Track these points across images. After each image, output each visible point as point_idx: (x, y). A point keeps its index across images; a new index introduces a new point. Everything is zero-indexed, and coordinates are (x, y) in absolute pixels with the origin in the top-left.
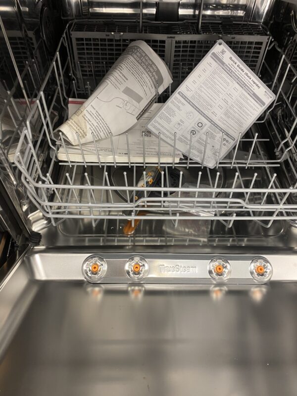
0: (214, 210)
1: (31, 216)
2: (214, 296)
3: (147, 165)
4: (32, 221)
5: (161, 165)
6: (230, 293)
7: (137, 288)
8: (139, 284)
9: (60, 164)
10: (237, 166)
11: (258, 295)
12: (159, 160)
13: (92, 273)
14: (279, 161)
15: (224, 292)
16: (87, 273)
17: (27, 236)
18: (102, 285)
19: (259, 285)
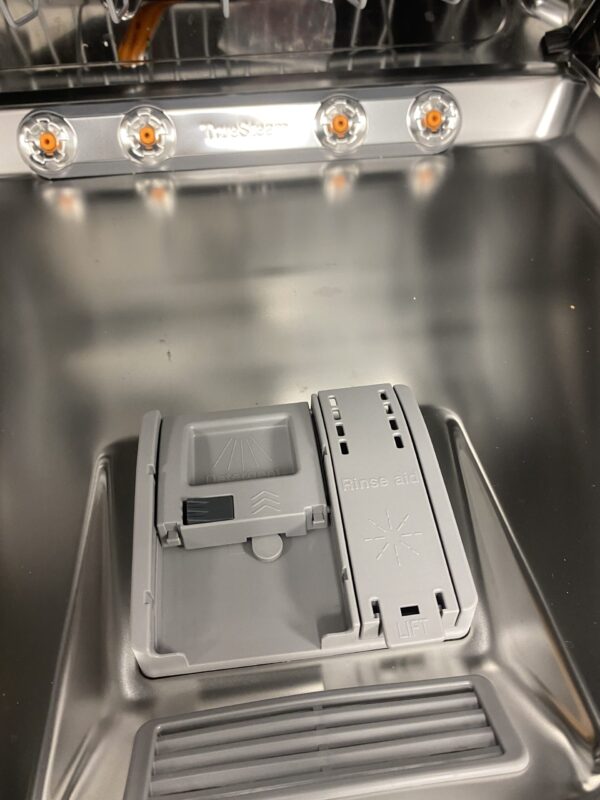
2: (331, 189)
7: (157, 183)
8: (159, 174)
13: (43, 155)
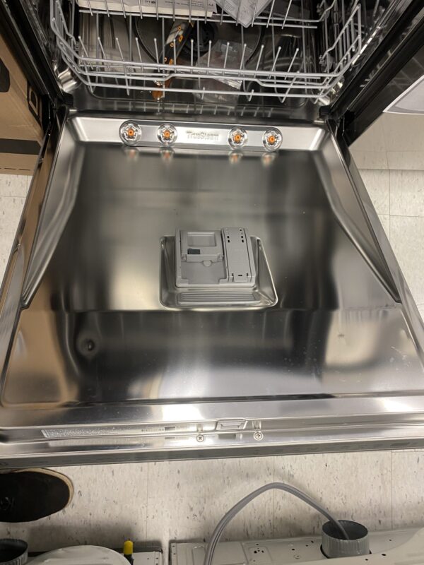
0: (242, 79)
1: (62, 76)
2: (232, 160)
3: (177, 18)
4: (62, 81)
5: (193, 19)
6: (245, 158)
7: (167, 151)
8: (169, 148)
9: (80, 11)
10: (273, 25)
11: (267, 160)
12: (190, 12)
13: (129, 137)
14: (317, 21)
15: (240, 157)
16: (124, 137)
17: (60, 97)
18: (138, 148)
19: (269, 153)
